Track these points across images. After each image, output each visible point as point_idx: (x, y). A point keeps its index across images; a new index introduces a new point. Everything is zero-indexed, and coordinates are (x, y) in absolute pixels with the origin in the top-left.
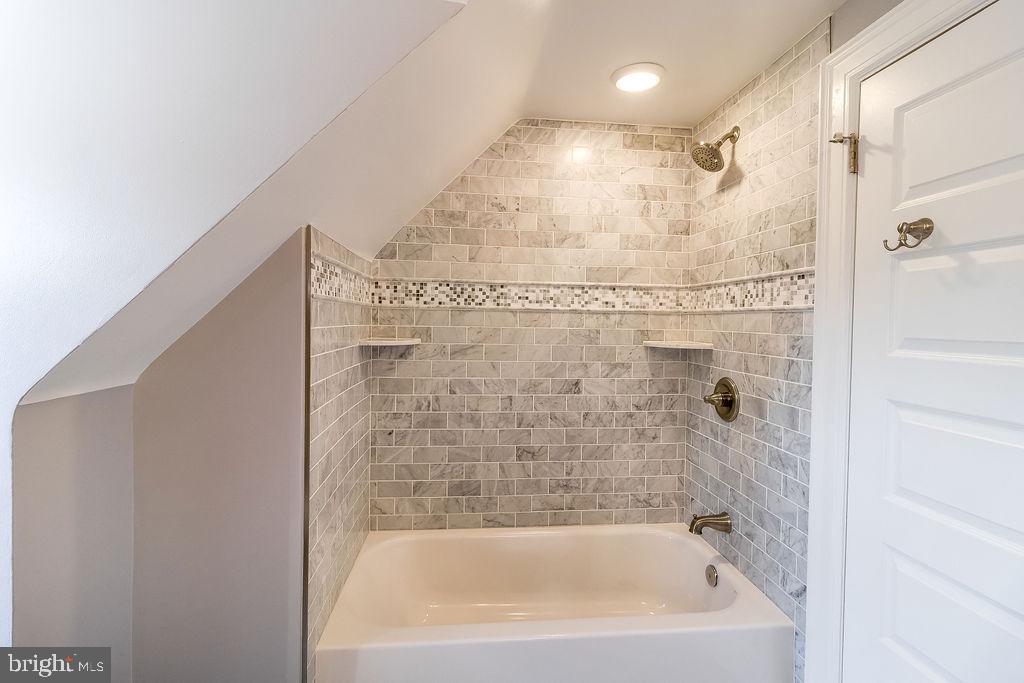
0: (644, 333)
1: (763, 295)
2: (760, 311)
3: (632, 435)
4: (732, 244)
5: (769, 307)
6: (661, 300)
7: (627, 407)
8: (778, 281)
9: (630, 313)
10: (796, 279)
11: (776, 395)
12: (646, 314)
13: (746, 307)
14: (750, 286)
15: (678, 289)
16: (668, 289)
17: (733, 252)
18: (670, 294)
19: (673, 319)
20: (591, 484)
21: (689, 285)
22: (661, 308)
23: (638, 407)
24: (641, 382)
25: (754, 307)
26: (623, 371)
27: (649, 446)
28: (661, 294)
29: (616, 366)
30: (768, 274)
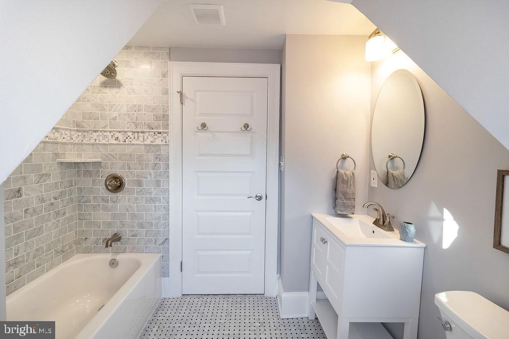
0: (57, 155)
1: (138, 138)
2: (137, 144)
3: (54, 215)
4: (115, 114)
5: (143, 143)
6: (64, 136)
7: (50, 200)
8: (147, 134)
9: (49, 142)
10: (156, 133)
11: (148, 176)
12: (57, 143)
13: (127, 142)
14: (130, 134)
15: (71, 130)
16: (66, 130)
17: (116, 117)
18: (67, 132)
19: (69, 146)
20: (32, 255)
21: (75, 129)
22: (64, 141)
23: (55, 198)
24: (56, 183)
25: (132, 142)
26: (47, 178)
27: (61, 219)
28: (63, 132)
29: (43, 175)
30: (141, 130)
